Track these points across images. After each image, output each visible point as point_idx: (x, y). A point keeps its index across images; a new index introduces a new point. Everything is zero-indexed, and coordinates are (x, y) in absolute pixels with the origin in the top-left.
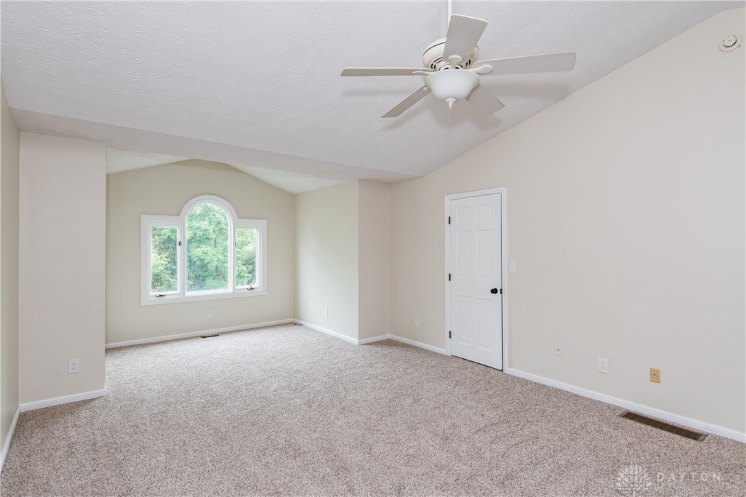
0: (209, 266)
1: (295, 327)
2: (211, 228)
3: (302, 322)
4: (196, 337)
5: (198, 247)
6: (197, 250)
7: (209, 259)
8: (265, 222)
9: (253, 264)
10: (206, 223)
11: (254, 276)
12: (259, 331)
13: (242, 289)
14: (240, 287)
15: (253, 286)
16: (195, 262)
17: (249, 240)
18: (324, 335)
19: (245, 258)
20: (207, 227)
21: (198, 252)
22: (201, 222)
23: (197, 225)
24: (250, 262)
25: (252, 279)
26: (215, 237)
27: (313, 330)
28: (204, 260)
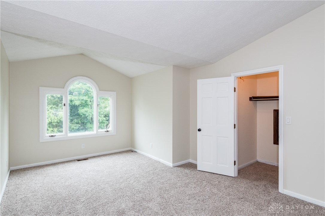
0: (88, 118)
1: (132, 153)
2: (89, 100)
3: (136, 150)
4: (74, 160)
5: (83, 109)
6: (82, 110)
7: (88, 114)
8: (115, 93)
9: (109, 116)
10: (87, 97)
11: (109, 122)
12: (111, 156)
13: (101, 131)
14: (100, 130)
15: (108, 130)
16: (81, 116)
17: (107, 106)
18: (150, 159)
19: (105, 114)
20: (87, 99)
21: (83, 111)
22: (84, 97)
23: (82, 98)
24: (107, 116)
25: (108, 124)
26: (91, 104)
27: (143, 155)
28: (86, 115)
